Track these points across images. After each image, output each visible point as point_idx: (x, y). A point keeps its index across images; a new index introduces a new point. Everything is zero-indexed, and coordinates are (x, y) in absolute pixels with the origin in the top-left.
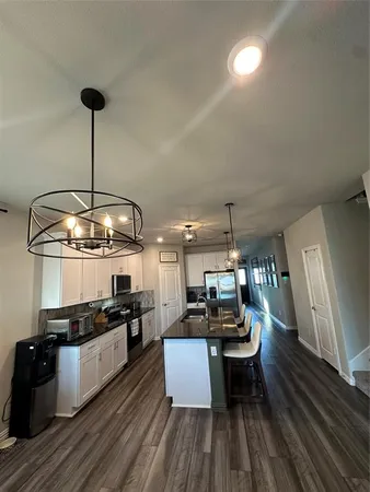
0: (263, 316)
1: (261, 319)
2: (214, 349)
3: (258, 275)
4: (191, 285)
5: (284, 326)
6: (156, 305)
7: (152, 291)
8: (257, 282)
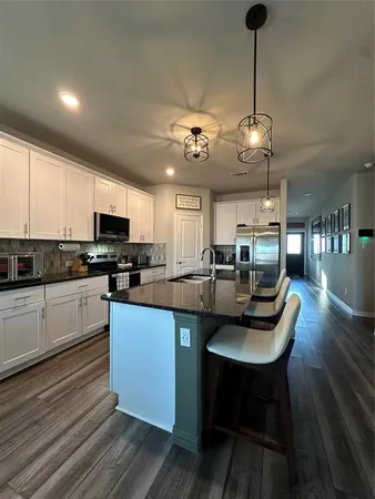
0: (318, 293)
1: (314, 297)
2: (185, 332)
3: (319, 243)
4: (218, 242)
5: (349, 311)
6: (167, 262)
7: (164, 245)
8: (316, 251)
